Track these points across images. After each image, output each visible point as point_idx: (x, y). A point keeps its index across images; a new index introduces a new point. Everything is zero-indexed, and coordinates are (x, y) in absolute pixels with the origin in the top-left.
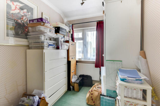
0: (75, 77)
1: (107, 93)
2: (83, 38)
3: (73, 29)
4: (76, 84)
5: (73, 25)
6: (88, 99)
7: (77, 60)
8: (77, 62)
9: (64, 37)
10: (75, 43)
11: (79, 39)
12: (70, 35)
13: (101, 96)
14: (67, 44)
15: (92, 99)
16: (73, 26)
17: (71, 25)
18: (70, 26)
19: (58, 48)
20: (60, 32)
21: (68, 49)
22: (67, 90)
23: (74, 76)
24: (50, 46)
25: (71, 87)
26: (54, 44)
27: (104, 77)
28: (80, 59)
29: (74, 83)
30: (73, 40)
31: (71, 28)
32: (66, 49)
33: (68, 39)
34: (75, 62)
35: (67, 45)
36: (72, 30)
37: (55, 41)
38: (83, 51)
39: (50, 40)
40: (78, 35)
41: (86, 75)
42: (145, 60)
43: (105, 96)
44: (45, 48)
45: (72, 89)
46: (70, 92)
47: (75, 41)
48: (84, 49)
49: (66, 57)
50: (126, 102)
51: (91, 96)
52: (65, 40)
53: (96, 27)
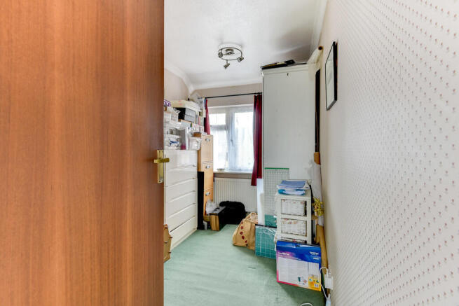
0: (211, 206)
1: (266, 222)
2: (228, 127)
3: (206, 108)
4: (213, 217)
5: (208, 100)
6: (236, 237)
7: (215, 170)
8: (215, 175)
9: (191, 126)
10: (212, 136)
11: (220, 128)
12: (202, 121)
13: (257, 227)
14: (198, 139)
15: (243, 237)
16: (206, 101)
17: (203, 99)
18: (201, 102)
19: (183, 147)
20: (186, 117)
21: (199, 149)
22: (198, 228)
23: (209, 204)
24: (173, 145)
25: (205, 223)
26: (177, 140)
27: (261, 195)
28: (221, 170)
29: (211, 214)
30: (206, 130)
31: (203, 105)
32: (196, 148)
33: (198, 130)
34: (212, 175)
35: (198, 142)
36: (204, 111)
37: (179, 135)
38: (227, 154)
39: (172, 133)
40: (216, 119)
41: (234, 201)
42: (318, 165)
43: (262, 226)
44: (165, 147)
45: (206, 227)
46: (202, 232)
47: (211, 133)
48: (229, 149)
49: (196, 165)
50: (284, 220)
51: (241, 230)
52: (194, 131)
53: (253, 105)
